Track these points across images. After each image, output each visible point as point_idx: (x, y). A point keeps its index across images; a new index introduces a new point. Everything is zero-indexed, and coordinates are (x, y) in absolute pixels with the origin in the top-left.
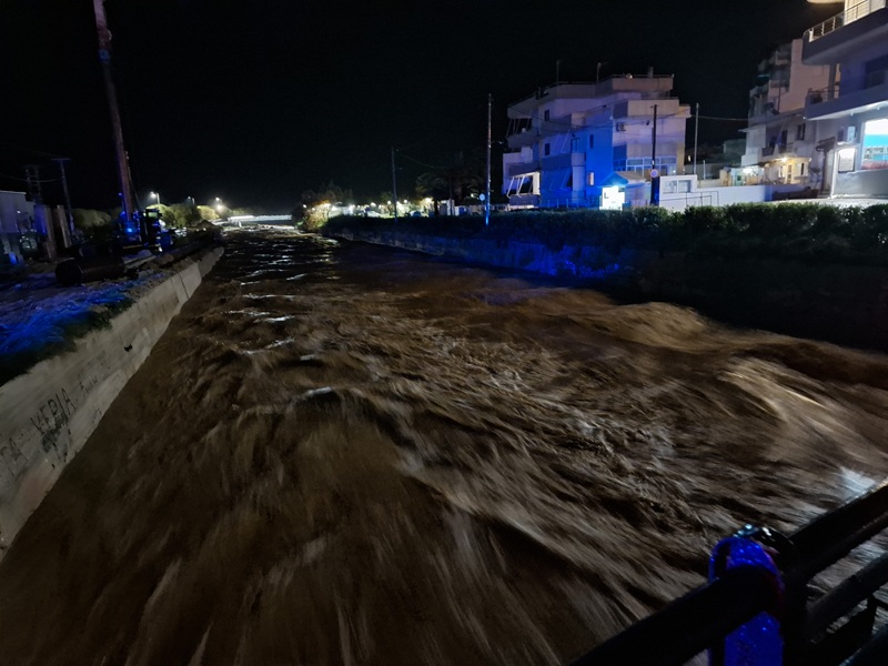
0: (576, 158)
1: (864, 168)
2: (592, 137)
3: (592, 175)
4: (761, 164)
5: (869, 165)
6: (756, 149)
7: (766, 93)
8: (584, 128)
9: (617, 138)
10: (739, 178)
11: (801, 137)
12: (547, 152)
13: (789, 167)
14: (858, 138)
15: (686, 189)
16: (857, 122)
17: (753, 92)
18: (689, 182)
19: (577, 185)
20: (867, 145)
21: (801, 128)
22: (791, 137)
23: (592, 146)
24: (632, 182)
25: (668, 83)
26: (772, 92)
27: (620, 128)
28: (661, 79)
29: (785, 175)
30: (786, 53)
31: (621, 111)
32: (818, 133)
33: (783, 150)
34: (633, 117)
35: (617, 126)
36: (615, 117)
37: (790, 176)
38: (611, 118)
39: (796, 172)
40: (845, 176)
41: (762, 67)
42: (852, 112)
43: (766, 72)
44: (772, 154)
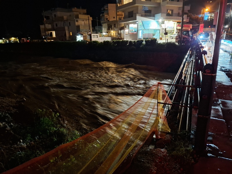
0: (66, 28)
1: (130, 34)
2: (70, 23)
3: (71, 33)
4: (107, 32)
5: (131, 33)
6: (106, 29)
7: (104, 16)
8: (67, 20)
9: (77, 24)
10: (103, 35)
11: (115, 26)
12: (57, 26)
13: (113, 33)
14: (129, 28)
15: (97, 37)
16: (128, 24)
17: (101, 15)
18: (97, 35)
19: (67, 35)
20: (130, 29)
21: (115, 25)
22: (113, 27)
23: (70, 25)
24: (84, 35)
25: (85, 11)
26: (105, 16)
27: (77, 21)
28: (84, 10)
29: (112, 35)
30: (107, 7)
31: (77, 17)
32: (118, 26)
33: (112, 29)
34: (80, 19)
35: (76, 21)
36: (76, 18)
37: (113, 35)
38: (75, 18)
39: (115, 34)
40: (127, 35)
41: (102, 9)
42: (127, 22)
43: (103, 10)
44: (109, 30)
